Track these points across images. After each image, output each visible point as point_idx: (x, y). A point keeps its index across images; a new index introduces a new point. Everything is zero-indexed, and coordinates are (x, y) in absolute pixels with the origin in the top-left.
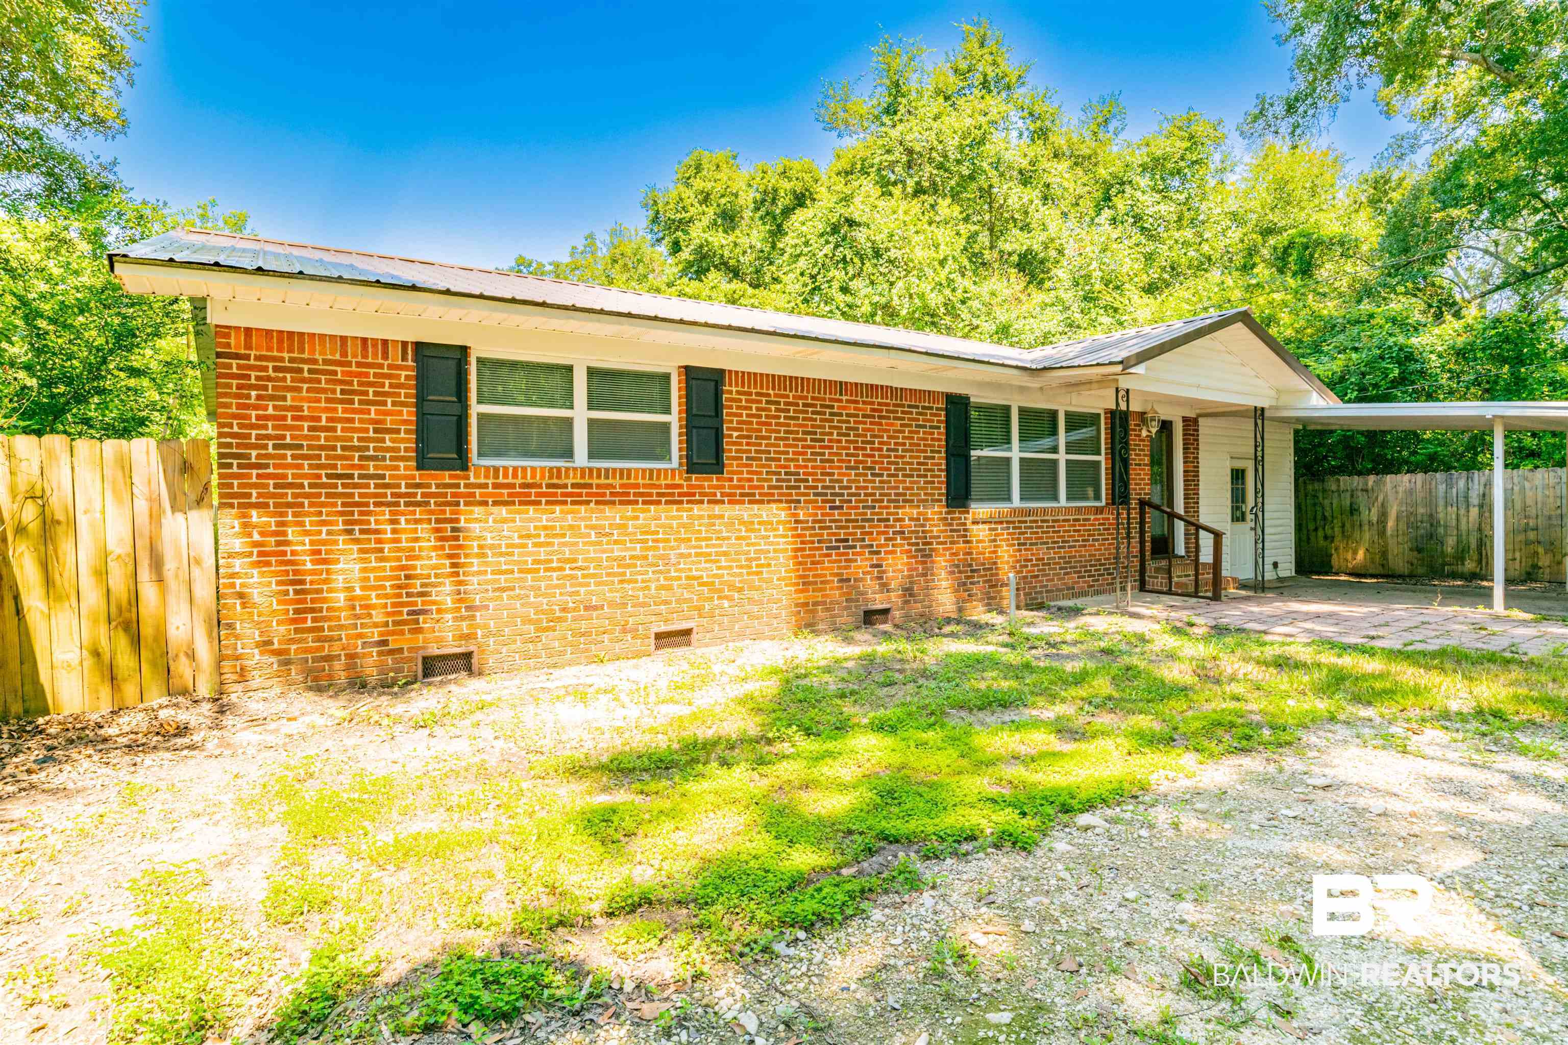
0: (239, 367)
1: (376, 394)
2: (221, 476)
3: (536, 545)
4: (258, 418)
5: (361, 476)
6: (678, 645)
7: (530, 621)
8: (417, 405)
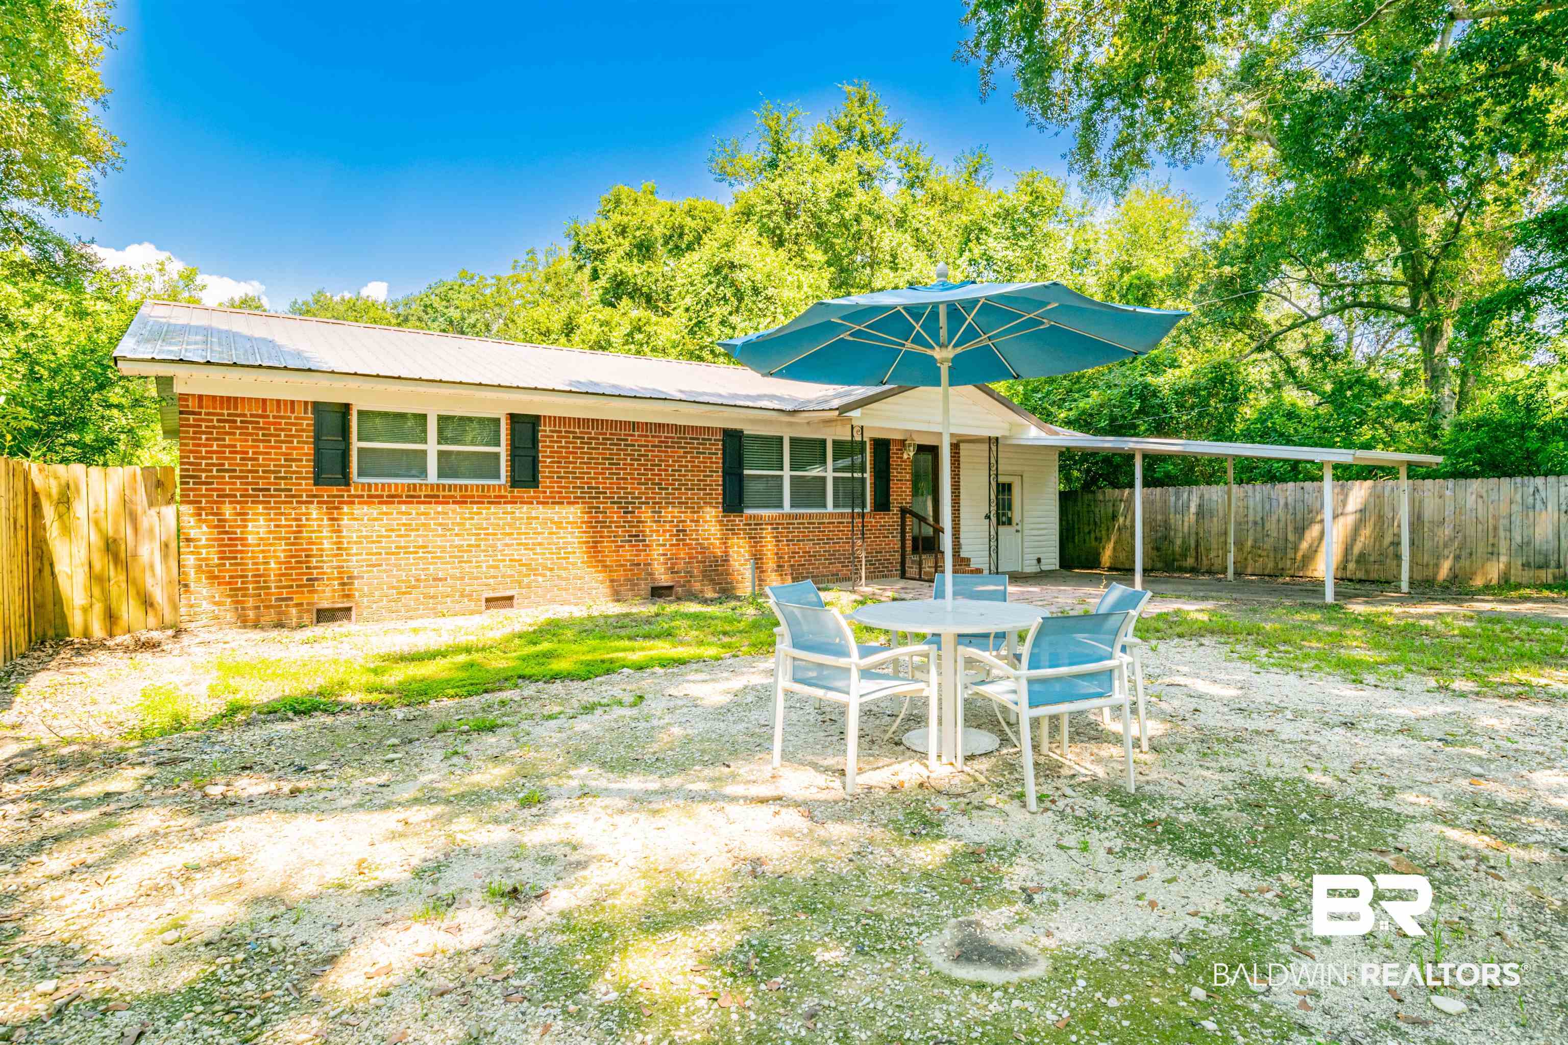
0: (194, 420)
1: (286, 436)
2: (182, 490)
3: (397, 536)
4: (207, 452)
5: (275, 490)
6: (504, 607)
7: (393, 588)
8: (314, 443)
